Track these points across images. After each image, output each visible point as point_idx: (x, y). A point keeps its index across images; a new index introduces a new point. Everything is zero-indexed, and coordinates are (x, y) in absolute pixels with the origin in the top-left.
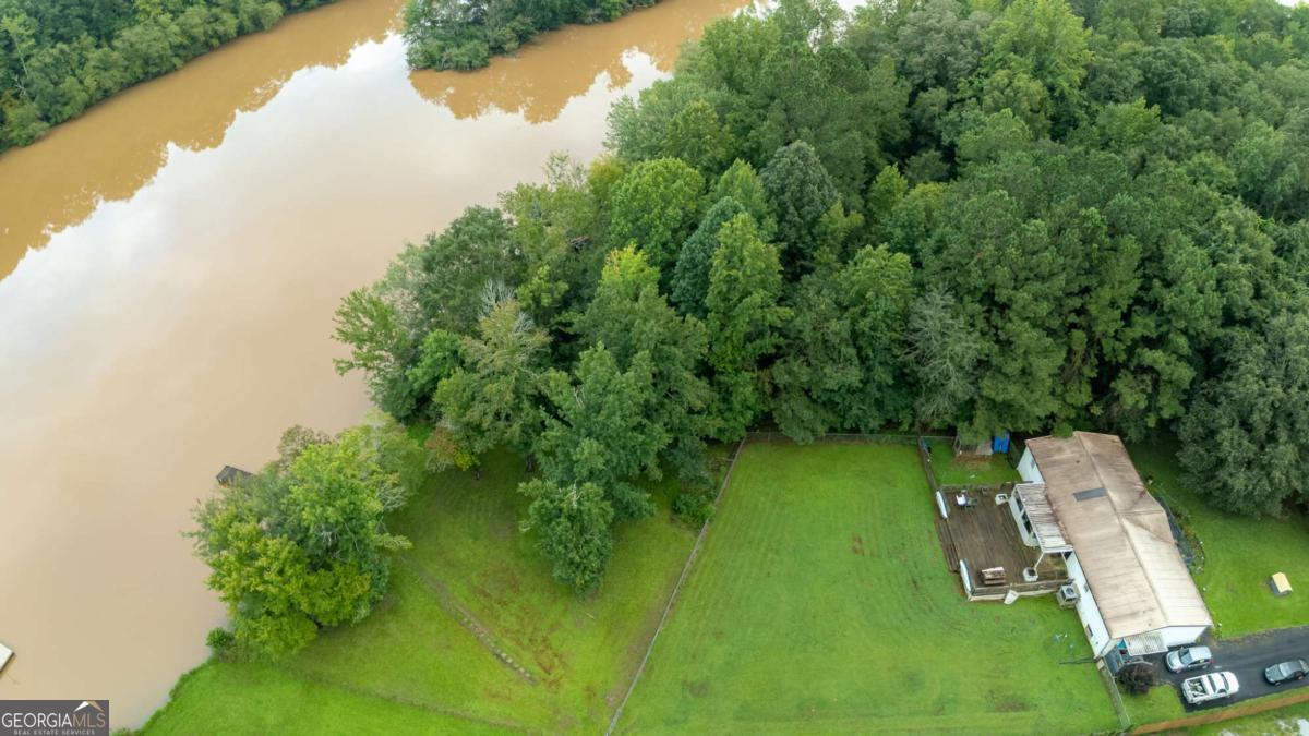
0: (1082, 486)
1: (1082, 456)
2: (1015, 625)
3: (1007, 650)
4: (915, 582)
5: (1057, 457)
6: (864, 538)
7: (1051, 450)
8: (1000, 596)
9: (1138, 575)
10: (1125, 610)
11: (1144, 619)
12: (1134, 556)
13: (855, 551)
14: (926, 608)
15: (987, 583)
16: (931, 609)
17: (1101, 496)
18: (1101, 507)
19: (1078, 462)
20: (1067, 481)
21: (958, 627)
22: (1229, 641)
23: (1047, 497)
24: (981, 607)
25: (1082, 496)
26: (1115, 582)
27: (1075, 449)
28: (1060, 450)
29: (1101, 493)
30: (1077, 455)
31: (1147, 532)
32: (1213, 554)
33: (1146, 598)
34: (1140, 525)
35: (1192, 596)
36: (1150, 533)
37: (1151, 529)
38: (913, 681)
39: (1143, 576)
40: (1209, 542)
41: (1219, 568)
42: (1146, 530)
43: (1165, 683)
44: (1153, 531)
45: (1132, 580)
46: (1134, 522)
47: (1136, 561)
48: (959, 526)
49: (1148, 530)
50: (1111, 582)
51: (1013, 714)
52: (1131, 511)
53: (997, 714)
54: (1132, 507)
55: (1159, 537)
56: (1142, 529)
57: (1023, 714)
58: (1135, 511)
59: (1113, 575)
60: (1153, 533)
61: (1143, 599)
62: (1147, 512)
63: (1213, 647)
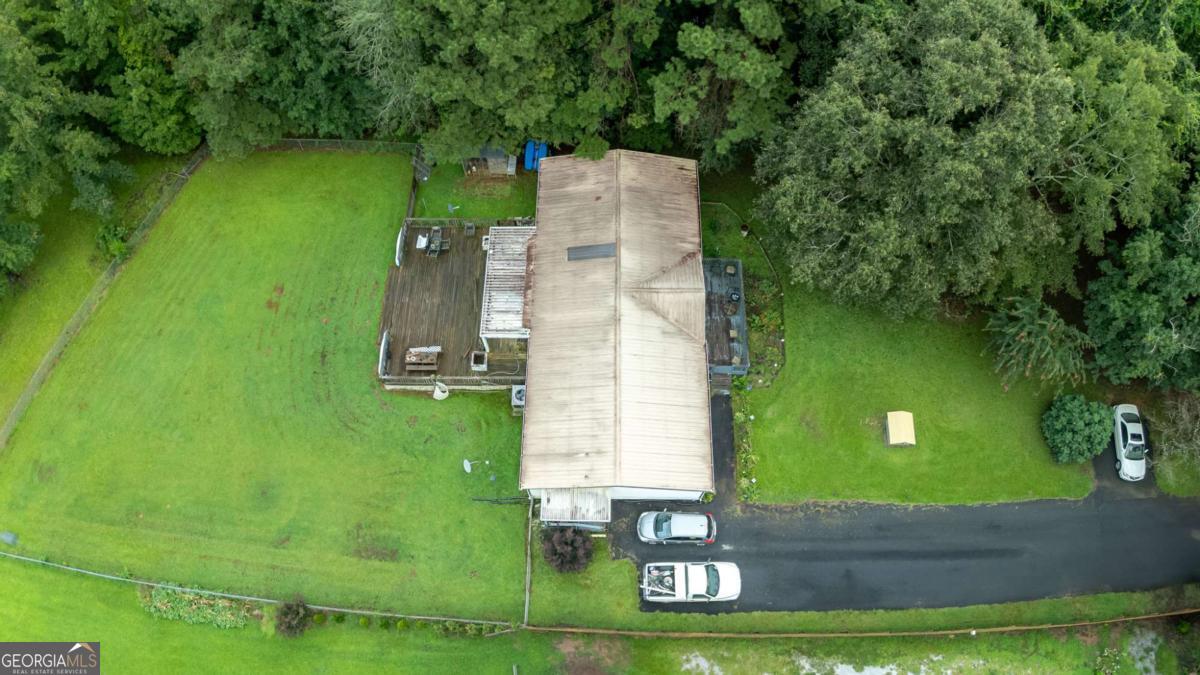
0: (586, 238)
1: (608, 189)
2: (435, 433)
3: (405, 467)
4: (324, 356)
5: (570, 189)
6: (288, 287)
7: (569, 175)
8: (429, 388)
9: (604, 394)
10: (560, 446)
11: (582, 465)
12: (612, 361)
13: (270, 305)
14: (322, 394)
15: (408, 368)
16: (328, 398)
17: (606, 256)
18: (598, 274)
19: (598, 198)
20: (568, 228)
21: (354, 426)
22: (765, 508)
23: (529, 248)
24: (399, 399)
25: (578, 253)
26: (565, 397)
27: (604, 178)
28: (581, 177)
29: (609, 251)
30: (601, 187)
31: (657, 321)
32: (801, 360)
33: (599, 433)
34: (653, 309)
35: (693, 437)
36: (666, 323)
37: (670, 317)
38: (265, 495)
39: (612, 395)
40: (802, 339)
41: (800, 384)
42: (660, 318)
43: (625, 557)
44: (673, 321)
45: (592, 399)
46: (643, 303)
47: (612, 369)
48: (413, 278)
49: (665, 318)
50: (559, 397)
51: (376, 563)
52: (645, 286)
53: (354, 560)
54: (655, 278)
55: (681, 331)
56: (654, 315)
57: (389, 565)
58: (653, 286)
59: (567, 386)
60: (672, 324)
61: (595, 433)
62: (672, 290)
63: (733, 512)
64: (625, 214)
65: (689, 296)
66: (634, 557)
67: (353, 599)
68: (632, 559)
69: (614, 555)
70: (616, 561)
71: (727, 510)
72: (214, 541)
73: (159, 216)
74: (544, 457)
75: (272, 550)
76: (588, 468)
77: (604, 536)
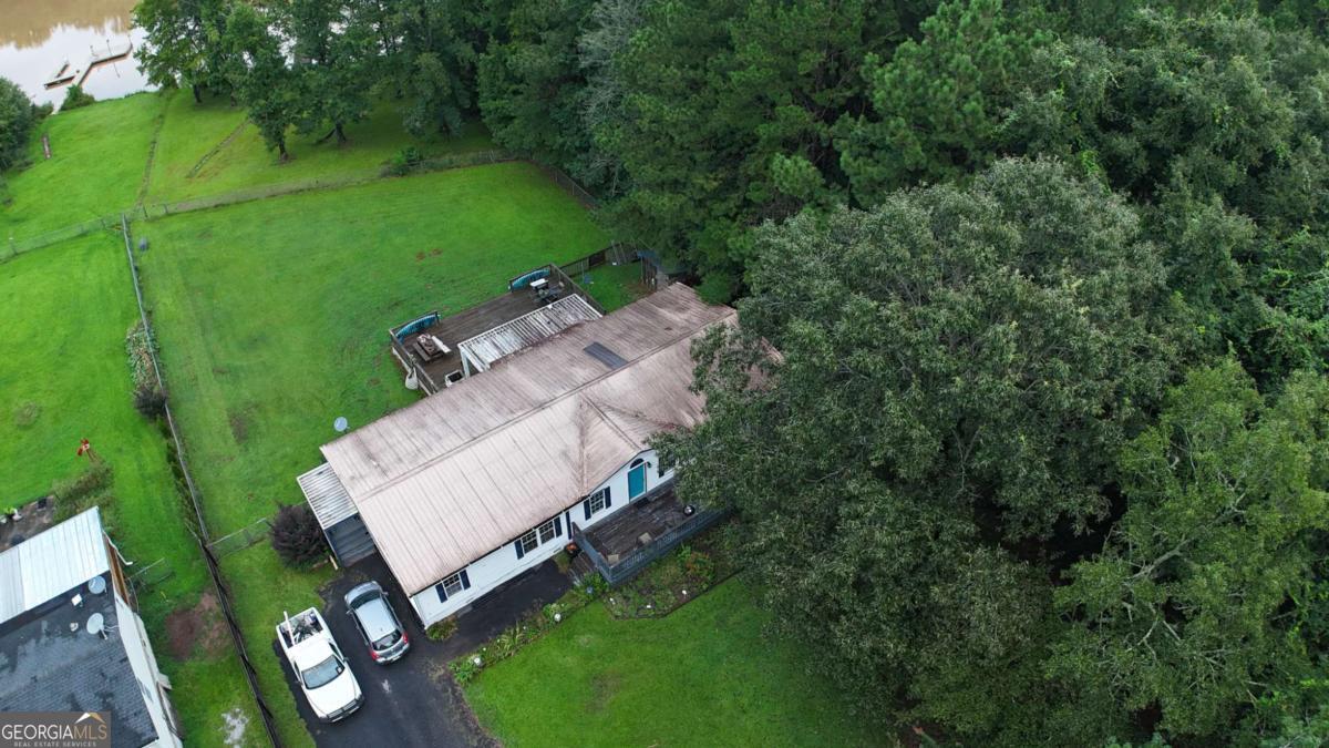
0: (618, 345)
2: (372, 401)
4: (397, 304)
5: (663, 311)
6: (443, 255)
7: (677, 303)
9: (451, 443)
11: (362, 469)
12: (492, 427)
13: (419, 255)
17: (609, 365)
18: (584, 371)
19: (669, 329)
20: (618, 331)
21: (346, 353)
23: (576, 325)
24: (389, 364)
25: (596, 350)
27: (695, 320)
28: (682, 309)
29: (613, 362)
30: (683, 324)
31: (572, 441)
33: (406, 462)
34: (583, 431)
35: (461, 544)
36: (577, 450)
37: (588, 448)
38: (253, 343)
39: (453, 447)
40: (712, 617)
41: (649, 648)
42: (579, 441)
43: (325, 600)
44: (585, 453)
45: (440, 438)
46: (581, 417)
47: (484, 431)
48: (507, 304)
49: (582, 444)
50: (429, 420)
51: (230, 431)
52: (602, 408)
53: (225, 417)
54: (621, 413)
55: (581, 467)
56: (578, 433)
57: (232, 441)
58: (608, 414)
59: (445, 417)
60: (581, 453)
61: (404, 459)
62: (616, 429)
63: (432, 669)
64: (671, 351)
65: (622, 445)
66: (330, 606)
67: (191, 437)
68: (326, 607)
69: (323, 588)
70: (317, 596)
71: (431, 662)
72: (201, 337)
73: (449, 168)
74: (361, 444)
75: (210, 370)
76: (363, 474)
77: (336, 568)
